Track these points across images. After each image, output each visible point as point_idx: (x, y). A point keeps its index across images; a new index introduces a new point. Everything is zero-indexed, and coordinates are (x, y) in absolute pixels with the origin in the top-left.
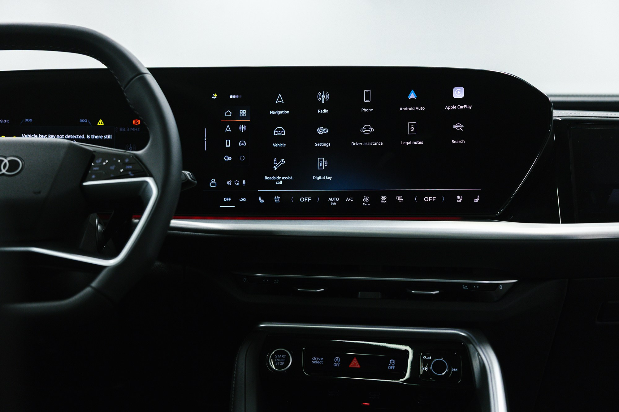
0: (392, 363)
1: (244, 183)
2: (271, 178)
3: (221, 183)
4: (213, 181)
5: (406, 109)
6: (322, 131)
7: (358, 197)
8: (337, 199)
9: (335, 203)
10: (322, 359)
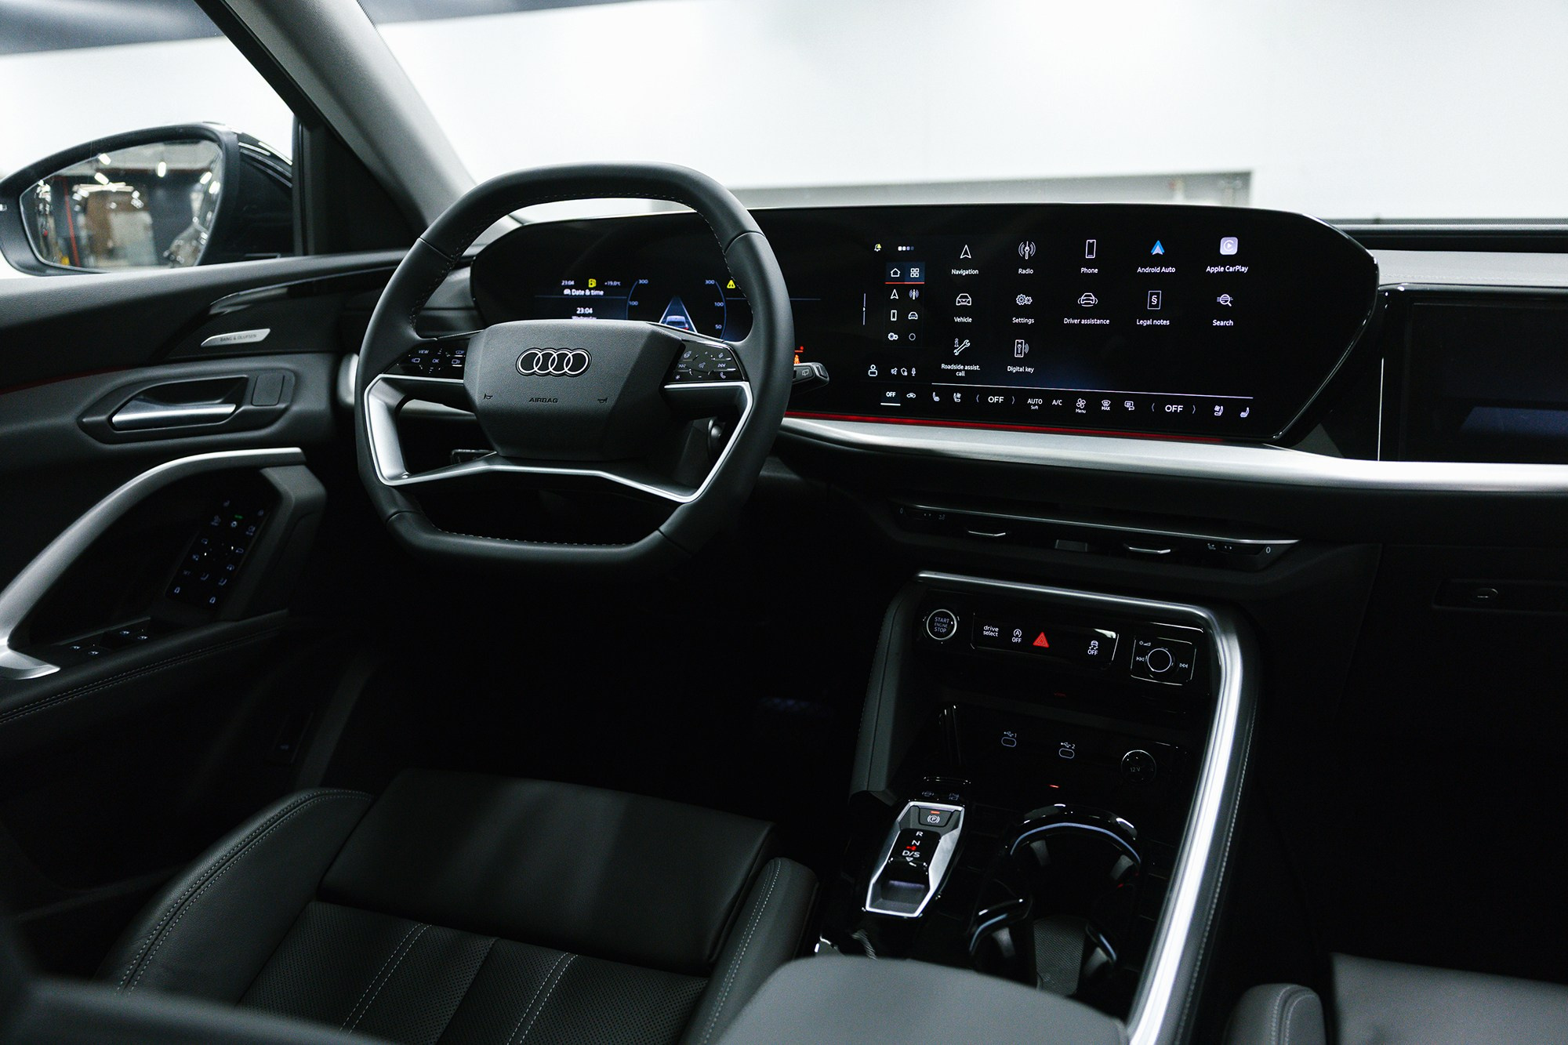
0: (1095, 646)
1: (914, 372)
2: (949, 367)
3: (884, 370)
4: (873, 368)
5: (1147, 270)
6: (1023, 300)
7: (1070, 399)
8: (1040, 401)
9: (1037, 407)
10: (997, 629)
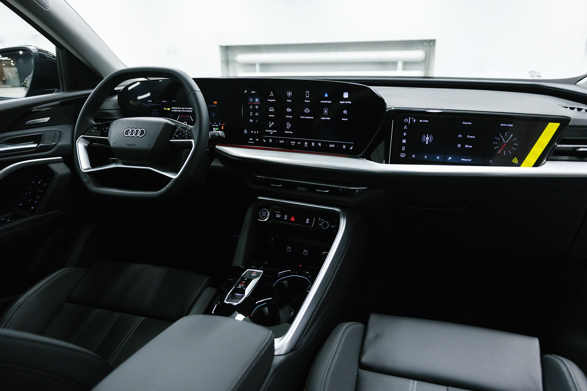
1: (258, 132)
2: (268, 131)
3: (249, 131)
4: (246, 131)
5: (324, 102)
6: (289, 110)
7: (303, 142)
8: (294, 142)
9: (293, 144)
